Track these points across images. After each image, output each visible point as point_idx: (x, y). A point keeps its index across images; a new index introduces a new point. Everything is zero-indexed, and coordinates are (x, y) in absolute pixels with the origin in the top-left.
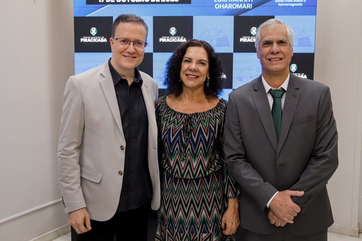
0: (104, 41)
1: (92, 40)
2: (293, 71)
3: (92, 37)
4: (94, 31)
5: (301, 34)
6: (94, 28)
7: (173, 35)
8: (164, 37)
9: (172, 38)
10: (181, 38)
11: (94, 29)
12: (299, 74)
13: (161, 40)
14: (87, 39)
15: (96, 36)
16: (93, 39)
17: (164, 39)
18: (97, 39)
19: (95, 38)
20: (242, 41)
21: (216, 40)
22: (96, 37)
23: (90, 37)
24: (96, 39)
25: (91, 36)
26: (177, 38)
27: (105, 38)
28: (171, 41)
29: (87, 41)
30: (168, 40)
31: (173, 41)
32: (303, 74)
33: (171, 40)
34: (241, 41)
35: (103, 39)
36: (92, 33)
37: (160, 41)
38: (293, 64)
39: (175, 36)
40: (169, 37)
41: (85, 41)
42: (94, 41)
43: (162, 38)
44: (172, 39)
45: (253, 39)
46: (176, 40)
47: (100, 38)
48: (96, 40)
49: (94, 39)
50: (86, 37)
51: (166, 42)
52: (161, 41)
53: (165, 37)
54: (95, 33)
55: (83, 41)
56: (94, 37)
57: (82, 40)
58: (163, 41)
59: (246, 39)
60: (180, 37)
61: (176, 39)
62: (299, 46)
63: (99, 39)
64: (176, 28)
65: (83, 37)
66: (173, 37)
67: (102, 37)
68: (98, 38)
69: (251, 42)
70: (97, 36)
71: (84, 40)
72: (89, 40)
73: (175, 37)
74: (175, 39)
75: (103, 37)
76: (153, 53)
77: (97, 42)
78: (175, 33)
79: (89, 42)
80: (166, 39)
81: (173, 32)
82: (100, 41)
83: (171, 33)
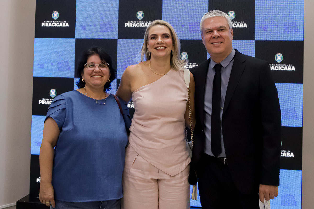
0: (66, 26)
1: (53, 25)
2: (279, 62)
3: (53, 22)
4: (55, 15)
6: (56, 12)
7: (140, 20)
8: (130, 22)
9: (139, 23)
12: (286, 65)
13: (126, 25)
15: (58, 20)
16: (54, 24)
17: (130, 24)
19: (57, 23)
21: (188, 25)
22: (58, 22)
23: (51, 22)
25: (52, 20)
30: (135, 25)
31: (140, 26)
32: (291, 65)
33: (138, 25)
35: (65, 24)
37: (126, 26)
38: (278, 53)
39: (142, 20)
40: (136, 22)
42: (55, 26)
43: (128, 23)
44: (139, 24)
46: (143, 25)
47: (62, 22)
48: (58, 25)
49: (56, 23)
51: (133, 28)
52: (127, 26)
53: (131, 22)
54: (57, 17)
56: (56, 22)
57: (43, 24)
58: (129, 26)
60: (147, 22)
61: (144, 24)
62: (284, 33)
63: (61, 24)
64: (143, 12)
66: (141, 22)
67: (64, 22)
70: (59, 21)
71: (45, 24)
72: (51, 25)
73: (143, 22)
74: (142, 24)
75: (65, 22)
76: (118, 39)
77: (59, 27)
78: (142, 17)
79: (50, 26)
80: (132, 24)
81: (140, 17)
82: (62, 26)
83: (138, 17)
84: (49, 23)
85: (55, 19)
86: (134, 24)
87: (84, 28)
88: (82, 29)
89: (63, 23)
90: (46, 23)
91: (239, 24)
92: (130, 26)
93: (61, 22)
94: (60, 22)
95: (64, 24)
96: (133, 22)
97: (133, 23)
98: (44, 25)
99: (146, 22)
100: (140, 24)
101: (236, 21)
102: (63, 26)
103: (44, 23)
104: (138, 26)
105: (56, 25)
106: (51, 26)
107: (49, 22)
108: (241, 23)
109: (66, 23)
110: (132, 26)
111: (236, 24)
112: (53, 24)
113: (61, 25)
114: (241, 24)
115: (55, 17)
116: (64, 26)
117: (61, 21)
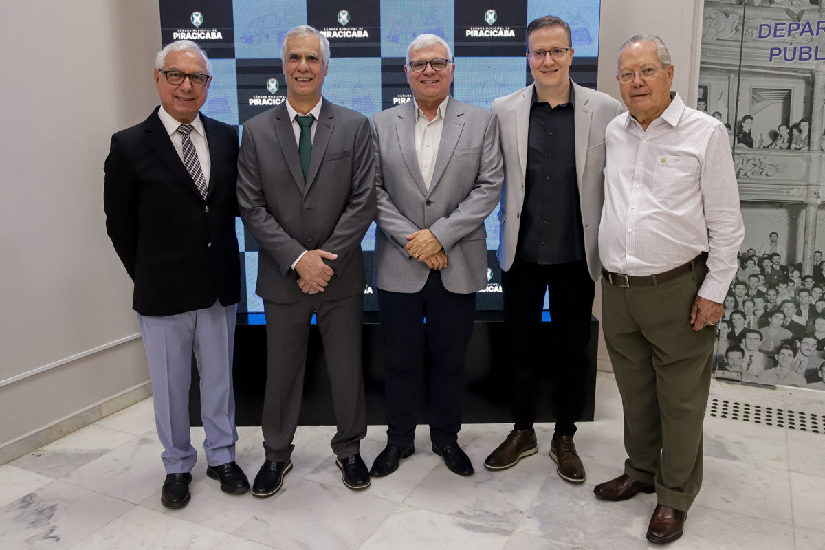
0: (217, 38)
1: (195, 36)
3: (194, 30)
4: (197, 18)
5: (575, 22)
6: (197, 13)
7: (344, 25)
8: (327, 29)
10: (358, 30)
11: (197, 15)
15: (201, 27)
16: (196, 34)
17: (328, 32)
18: (204, 34)
19: (200, 32)
22: (202, 30)
23: (190, 31)
24: (201, 34)
26: (352, 31)
27: (218, 31)
28: (341, 36)
30: (335, 35)
31: (345, 37)
33: (341, 34)
34: (467, 36)
35: (215, 33)
36: (194, 23)
39: (347, 26)
40: (337, 29)
42: (198, 38)
43: (323, 31)
44: (342, 32)
45: (489, 32)
46: (349, 34)
47: (210, 31)
48: (203, 35)
49: (198, 33)
53: (330, 29)
54: (200, 23)
56: (199, 30)
57: (176, 36)
59: (477, 32)
61: (350, 32)
63: (208, 34)
64: (349, 12)
66: (345, 29)
67: (214, 30)
68: (206, 32)
70: (204, 28)
71: (180, 35)
72: (189, 36)
73: (348, 29)
74: (348, 32)
75: (216, 30)
78: (347, 21)
79: (189, 39)
81: (344, 20)
82: (210, 38)
83: (341, 21)
84: (186, 33)
85: (197, 26)
86: (335, 32)
87: (249, 40)
88: (246, 42)
89: (212, 33)
90: (182, 33)
91: (503, 31)
93: (208, 30)
94: (206, 30)
96: (332, 29)
97: (332, 32)
98: (178, 37)
99: (354, 29)
100: (344, 32)
101: (497, 26)
102: (213, 38)
103: (178, 33)
105: (200, 36)
107: (186, 31)
108: (505, 29)
109: (217, 33)
110: (330, 37)
111: (498, 30)
112: (193, 34)
113: (208, 36)
114: (505, 31)
115: (197, 22)
116: (215, 38)
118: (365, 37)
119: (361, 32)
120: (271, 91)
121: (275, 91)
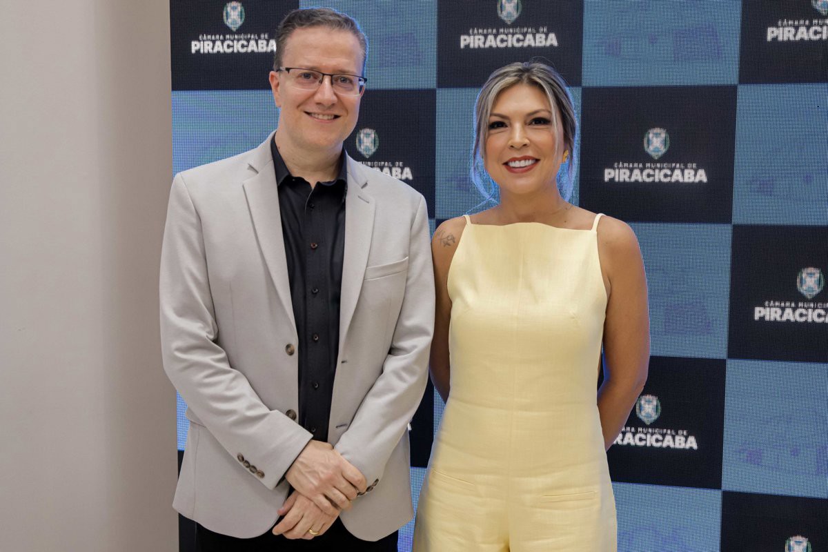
0: (269, 50)
1: (229, 46)
3: (228, 36)
4: (234, 14)
6: (234, 4)
7: (509, 23)
8: (476, 31)
9: (507, 35)
10: (538, 32)
11: (234, 8)
13: (465, 41)
14: (211, 44)
15: (241, 30)
16: (231, 43)
17: (477, 37)
18: (245, 43)
19: (238, 40)
20: (775, 39)
22: (242, 36)
23: (222, 37)
24: (241, 42)
26: (525, 35)
27: (271, 37)
29: (211, 51)
30: (492, 42)
31: (510, 45)
33: (502, 41)
34: (769, 39)
35: (265, 42)
36: (229, 22)
37: (462, 46)
39: (515, 24)
40: (495, 31)
41: (206, 51)
42: (235, 51)
43: (469, 35)
44: (504, 37)
45: (819, 29)
46: (518, 40)
47: (256, 37)
48: (243, 46)
49: (235, 42)
50: (209, 37)
51: (485, 50)
52: (467, 46)
53: (480, 31)
54: (239, 22)
55: (198, 51)
56: (236, 37)
57: (195, 46)
58: (472, 46)
59: (793, 30)
60: (534, 31)
61: (521, 37)
65: (200, 37)
66: (511, 30)
67: (262, 36)
68: (248, 40)
69: (810, 41)
70: (246, 33)
71: (203, 46)
72: (220, 48)
73: (518, 30)
74: (516, 37)
75: (266, 36)
76: (438, 91)
77: (246, 53)
78: (516, 16)
79: (218, 52)
80: (482, 38)
81: (509, 13)
82: (256, 50)
83: (503, 15)
84: (214, 42)
85: (234, 28)
86: (491, 38)
89: (260, 42)
90: (206, 43)
92: (476, 46)
93: (253, 36)
94: (249, 36)
95: (262, 43)
96: (485, 31)
97: (486, 36)
98: (199, 50)
99: (530, 30)
100: (510, 36)
102: (260, 50)
103: (199, 41)
104: (504, 45)
105: (238, 47)
106: (222, 51)
107: (213, 37)
109: (268, 41)
110: (482, 46)
112: (226, 43)
113: (252, 47)
115: (234, 22)
116: (264, 50)
117: (251, 34)
118: (552, 46)
119: (543, 36)
120: (364, 153)
121: (371, 153)
